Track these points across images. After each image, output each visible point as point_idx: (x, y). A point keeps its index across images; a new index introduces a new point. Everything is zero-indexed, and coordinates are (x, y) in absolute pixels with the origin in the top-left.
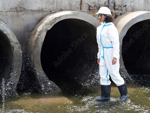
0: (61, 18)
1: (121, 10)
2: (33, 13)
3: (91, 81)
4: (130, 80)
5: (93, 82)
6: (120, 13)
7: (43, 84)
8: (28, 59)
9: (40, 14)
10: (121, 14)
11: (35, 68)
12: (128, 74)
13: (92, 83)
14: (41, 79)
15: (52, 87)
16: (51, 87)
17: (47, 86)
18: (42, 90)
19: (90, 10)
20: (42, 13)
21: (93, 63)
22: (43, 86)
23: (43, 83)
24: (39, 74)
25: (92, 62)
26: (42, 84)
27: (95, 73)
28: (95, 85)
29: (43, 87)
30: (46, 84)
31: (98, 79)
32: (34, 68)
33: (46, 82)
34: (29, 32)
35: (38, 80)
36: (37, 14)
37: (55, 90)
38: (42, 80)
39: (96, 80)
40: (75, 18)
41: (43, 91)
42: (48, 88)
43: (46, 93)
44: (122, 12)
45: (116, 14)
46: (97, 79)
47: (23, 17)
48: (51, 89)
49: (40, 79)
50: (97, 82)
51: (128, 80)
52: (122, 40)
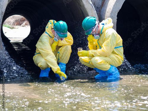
12: (126, 60)
13: (75, 70)
15: (18, 72)
16: (16, 72)
17: (11, 71)
18: (4, 76)
22: (6, 72)
23: (5, 67)
26: (4, 69)
28: (79, 72)
30: (10, 69)
33: (10, 66)
37: (23, 77)
38: (4, 63)
42: (13, 73)
43: (8, 80)
48: (17, 75)
50: (82, 69)
51: (126, 68)
52: (117, 15)
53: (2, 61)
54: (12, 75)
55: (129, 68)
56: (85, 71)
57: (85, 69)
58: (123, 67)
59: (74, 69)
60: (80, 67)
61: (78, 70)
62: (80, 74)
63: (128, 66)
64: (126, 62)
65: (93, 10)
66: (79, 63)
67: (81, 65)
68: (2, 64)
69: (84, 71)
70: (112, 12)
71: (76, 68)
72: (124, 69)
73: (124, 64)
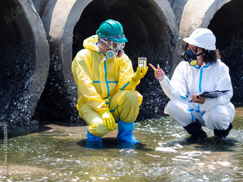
3: (9, 116)
13: (12, 121)
21: (11, 83)
25: (10, 81)
27: (18, 99)
28: (18, 124)
31: (25, 111)
39: (21, 115)
46: (23, 113)
50: (24, 119)
52: (72, 30)
57: (28, 118)
59: (10, 120)
60: (20, 116)
61: (16, 121)
62: (21, 127)
65: (39, 23)
66: (17, 109)
67: (21, 113)
69: (26, 121)
70: (66, 26)
71: (13, 118)
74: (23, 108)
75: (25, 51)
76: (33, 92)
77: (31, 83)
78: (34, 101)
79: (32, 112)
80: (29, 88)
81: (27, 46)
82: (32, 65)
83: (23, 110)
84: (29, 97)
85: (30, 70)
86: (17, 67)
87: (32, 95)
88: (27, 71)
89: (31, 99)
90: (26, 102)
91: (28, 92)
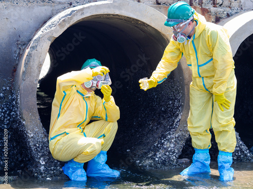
0: (84, 11)
1: (229, 7)
2: (29, 4)
3: (155, 155)
4: (246, 155)
5: (160, 157)
6: (228, 14)
7: (42, 159)
8: (14, 102)
9: (46, 7)
10: (228, 16)
11: (24, 120)
12: (241, 143)
13: (157, 159)
14: (39, 147)
17: (52, 162)
18: (40, 170)
19: (159, 4)
20: (51, 6)
21: (164, 119)
22: (44, 163)
23: (42, 156)
24: (32, 135)
25: (163, 116)
26: (40, 159)
27: (166, 137)
28: (164, 163)
29: (43, 165)
31: (171, 150)
32: (22, 121)
33: (50, 154)
34: (20, 46)
35: (30, 147)
36: (40, 8)
38: (41, 149)
39: (167, 154)
40: (117, 12)
41: (41, 174)
42: (54, 166)
43: (48, 179)
44: (230, 11)
45: (218, 16)
46: (169, 152)
47: (6, 12)
48: (61, 169)
49: (35, 145)
50: (170, 158)
51: (241, 156)
53: (38, 145)
54: (54, 170)
55: (247, 156)
56: (173, 161)
57: (174, 157)
58: (237, 154)
59: (155, 159)
61: (162, 159)
62: (166, 166)
63: (245, 152)
64: (241, 145)
66: (163, 148)
67: (167, 151)
68: (37, 150)
71: (158, 156)
72: (238, 158)
73: (238, 148)
74: (170, 147)
75: (177, 87)
76: (181, 131)
77: (179, 121)
78: (182, 140)
79: (179, 151)
80: (177, 126)
81: (179, 82)
82: (182, 103)
83: (169, 149)
84: (177, 136)
85: (179, 107)
86: (171, 102)
87: (180, 133)
88: (178, 108)
89: (178, 137)
90: (173, 141)
91: (176, 130)
